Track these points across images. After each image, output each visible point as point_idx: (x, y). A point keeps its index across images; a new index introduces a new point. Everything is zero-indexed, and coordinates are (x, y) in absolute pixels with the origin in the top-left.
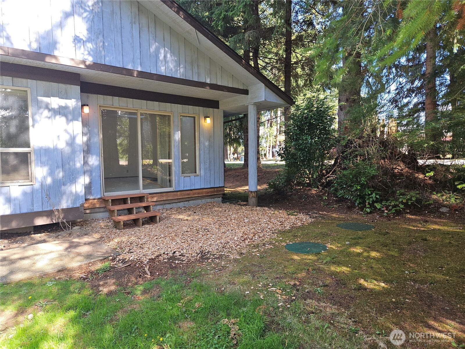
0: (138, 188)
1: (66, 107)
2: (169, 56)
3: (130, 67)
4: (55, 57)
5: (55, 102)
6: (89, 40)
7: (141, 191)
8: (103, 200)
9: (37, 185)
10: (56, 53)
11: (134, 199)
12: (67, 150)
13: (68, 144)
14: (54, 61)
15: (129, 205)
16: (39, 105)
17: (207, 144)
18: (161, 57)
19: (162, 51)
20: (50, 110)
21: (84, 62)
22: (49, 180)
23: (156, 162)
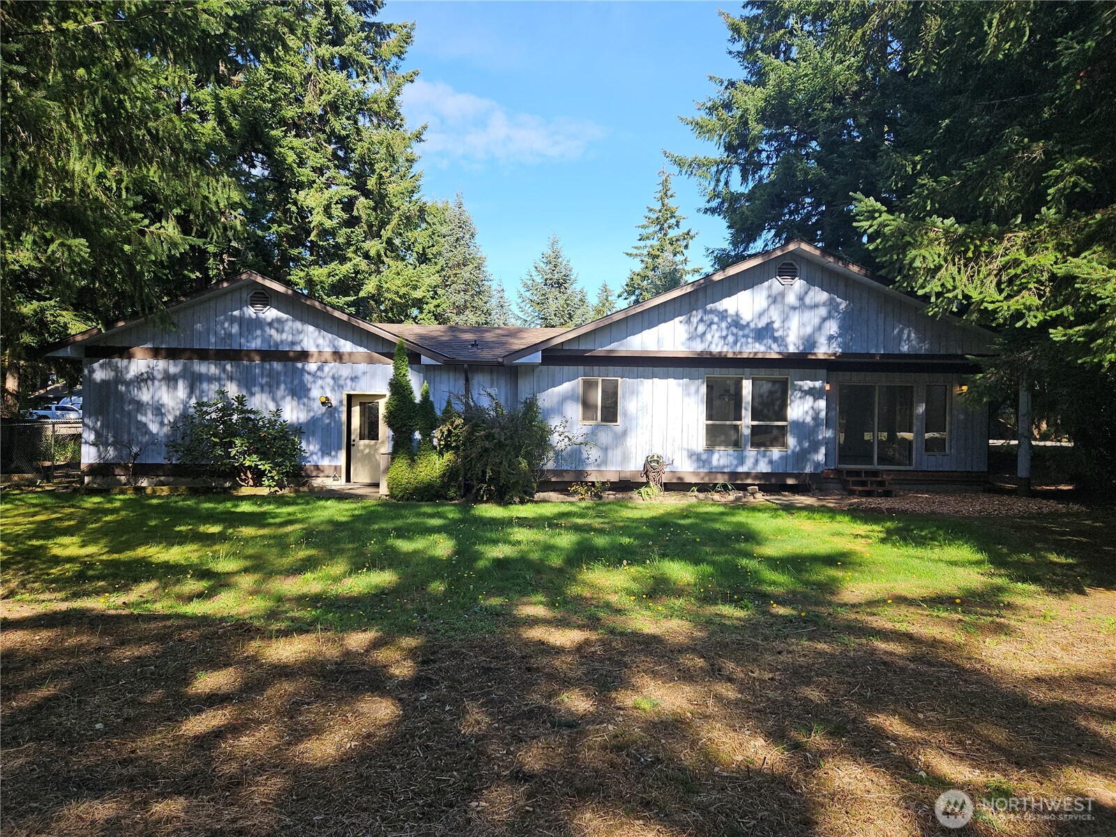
0: (872, 463)
1: (814, 388)
2: (913, 335)
3: (873, 351)
4: (815, 354)
5: (807, 384)
6: (840, 336)
7: (876, 466)
8: (838, 471)
9: (789, 452)
10: (816, 351)
11: (867, 473)
12: (812, 423)
13: (813, 419)
14: (813, 357)
15: (863, 478)
16: (795, 388)
17: (962, 417)
18: (905, 337)
19: (906, 332)
20: (802, 391)
21: (835, 354)
22: (798, 449)
23: (892, 437)
